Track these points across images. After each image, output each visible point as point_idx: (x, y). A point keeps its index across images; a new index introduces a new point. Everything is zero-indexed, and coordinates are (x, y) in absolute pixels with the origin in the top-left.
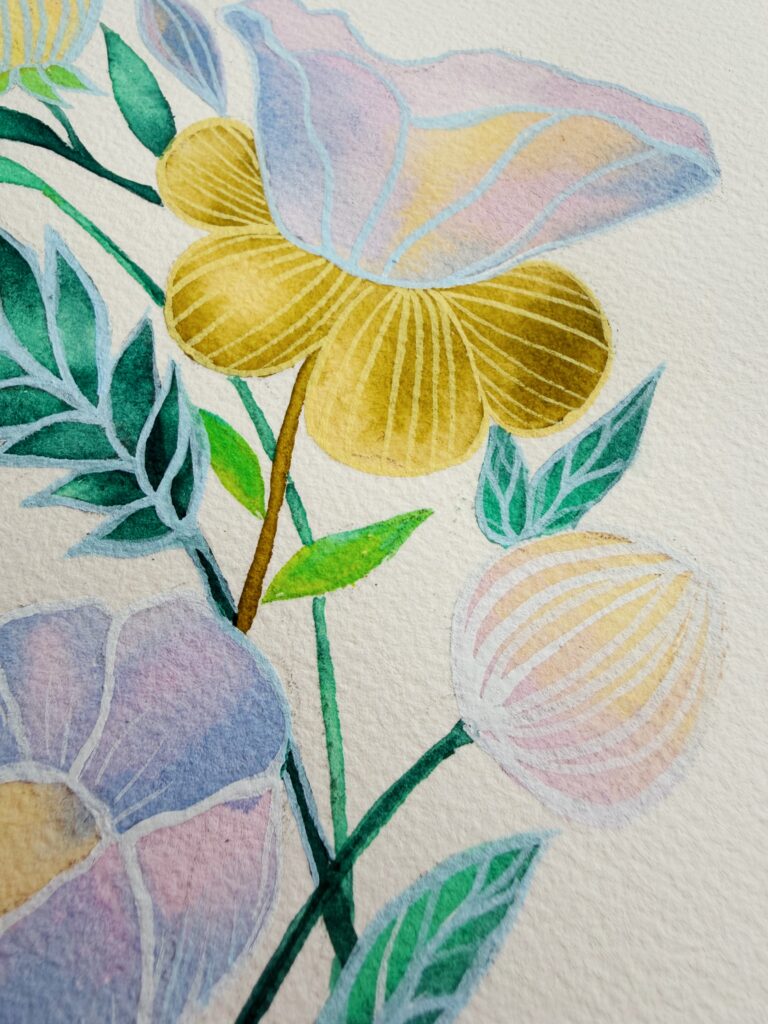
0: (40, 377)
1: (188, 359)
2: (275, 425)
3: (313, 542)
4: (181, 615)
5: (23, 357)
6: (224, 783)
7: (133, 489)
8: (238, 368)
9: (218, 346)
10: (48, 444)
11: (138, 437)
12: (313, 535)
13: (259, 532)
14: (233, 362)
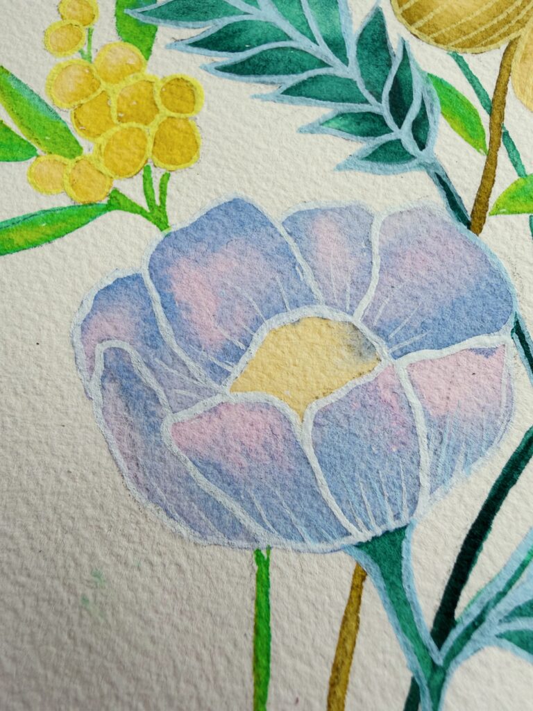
0: (302, 42)
1: (414, 37)
2: (489, 88)
3: (526, 176)
4: (427, 219)
5: (287, 28)
6: (469, 336)
7: (382, 126)
8: (455, 46)
9: (437, 30)
10: (314, 89)
11: (382, 90)
12: (526, 171)
13: (483, 164)
14: (451, 42)
